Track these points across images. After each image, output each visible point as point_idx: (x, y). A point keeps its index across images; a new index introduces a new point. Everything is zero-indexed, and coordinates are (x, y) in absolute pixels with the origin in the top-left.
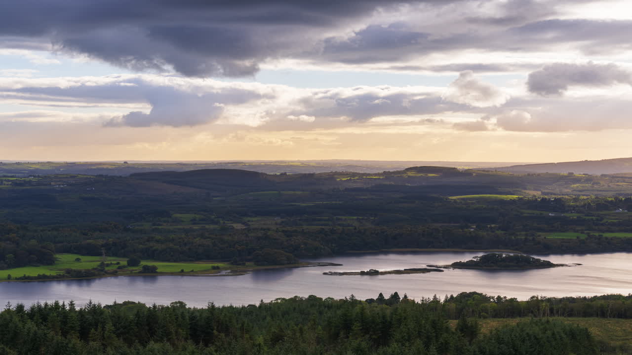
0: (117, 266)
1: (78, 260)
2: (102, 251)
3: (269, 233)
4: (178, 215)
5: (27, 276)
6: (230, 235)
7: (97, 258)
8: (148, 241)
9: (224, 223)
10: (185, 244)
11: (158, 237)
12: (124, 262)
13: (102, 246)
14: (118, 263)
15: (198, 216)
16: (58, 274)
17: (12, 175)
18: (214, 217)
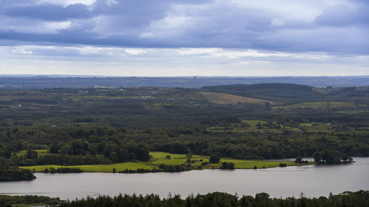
0: (201, 162)
1: (168, 157)
2: (188, 150)
3: (326, 137)
4: (246, 121)
5: (128, 170)
6: (293, 138)
7: (184, 156)
8: (225, 142)
9: (284, 128)
10: (256, 145)
11: (233, 139)
12: (206, 160)
13: (188, 146)
14: (201, 160)
15: (262, 122)
16: (154, 168)
17: (106, 87)
18: (275, 122)
